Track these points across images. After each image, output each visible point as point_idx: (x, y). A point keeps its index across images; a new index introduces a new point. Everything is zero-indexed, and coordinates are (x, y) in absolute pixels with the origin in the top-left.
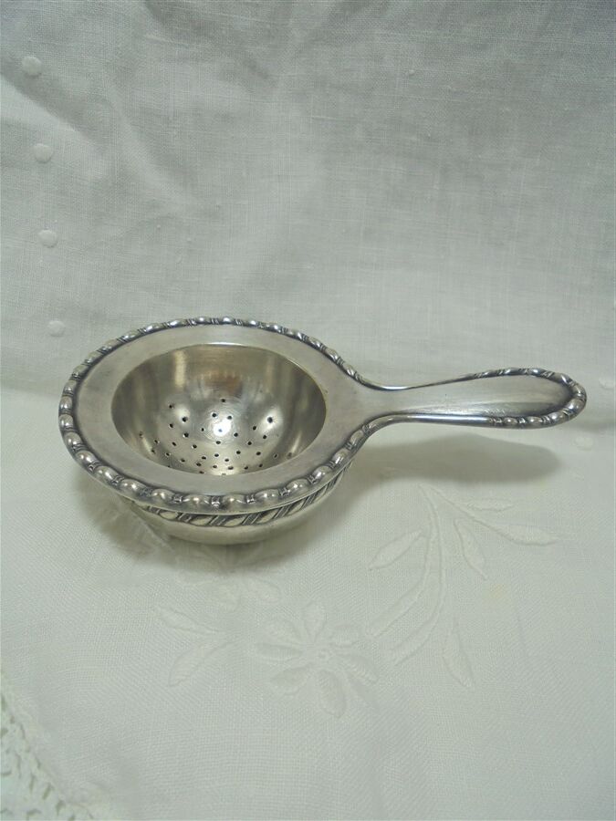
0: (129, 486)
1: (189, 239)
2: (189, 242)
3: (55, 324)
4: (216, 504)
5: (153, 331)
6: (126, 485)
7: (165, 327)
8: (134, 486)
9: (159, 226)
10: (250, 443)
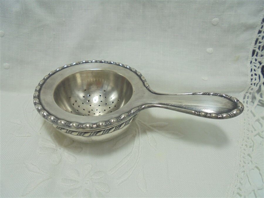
0: (61, 122)
1: (54, 33)
2: (54, 34)
3: (6, 65)
4: (95, 126)
5: (68, 67)
6: (59, 122)
7: (72, 65)
8: (63, 122)
9: (42, 29)
10: (106, 104)
